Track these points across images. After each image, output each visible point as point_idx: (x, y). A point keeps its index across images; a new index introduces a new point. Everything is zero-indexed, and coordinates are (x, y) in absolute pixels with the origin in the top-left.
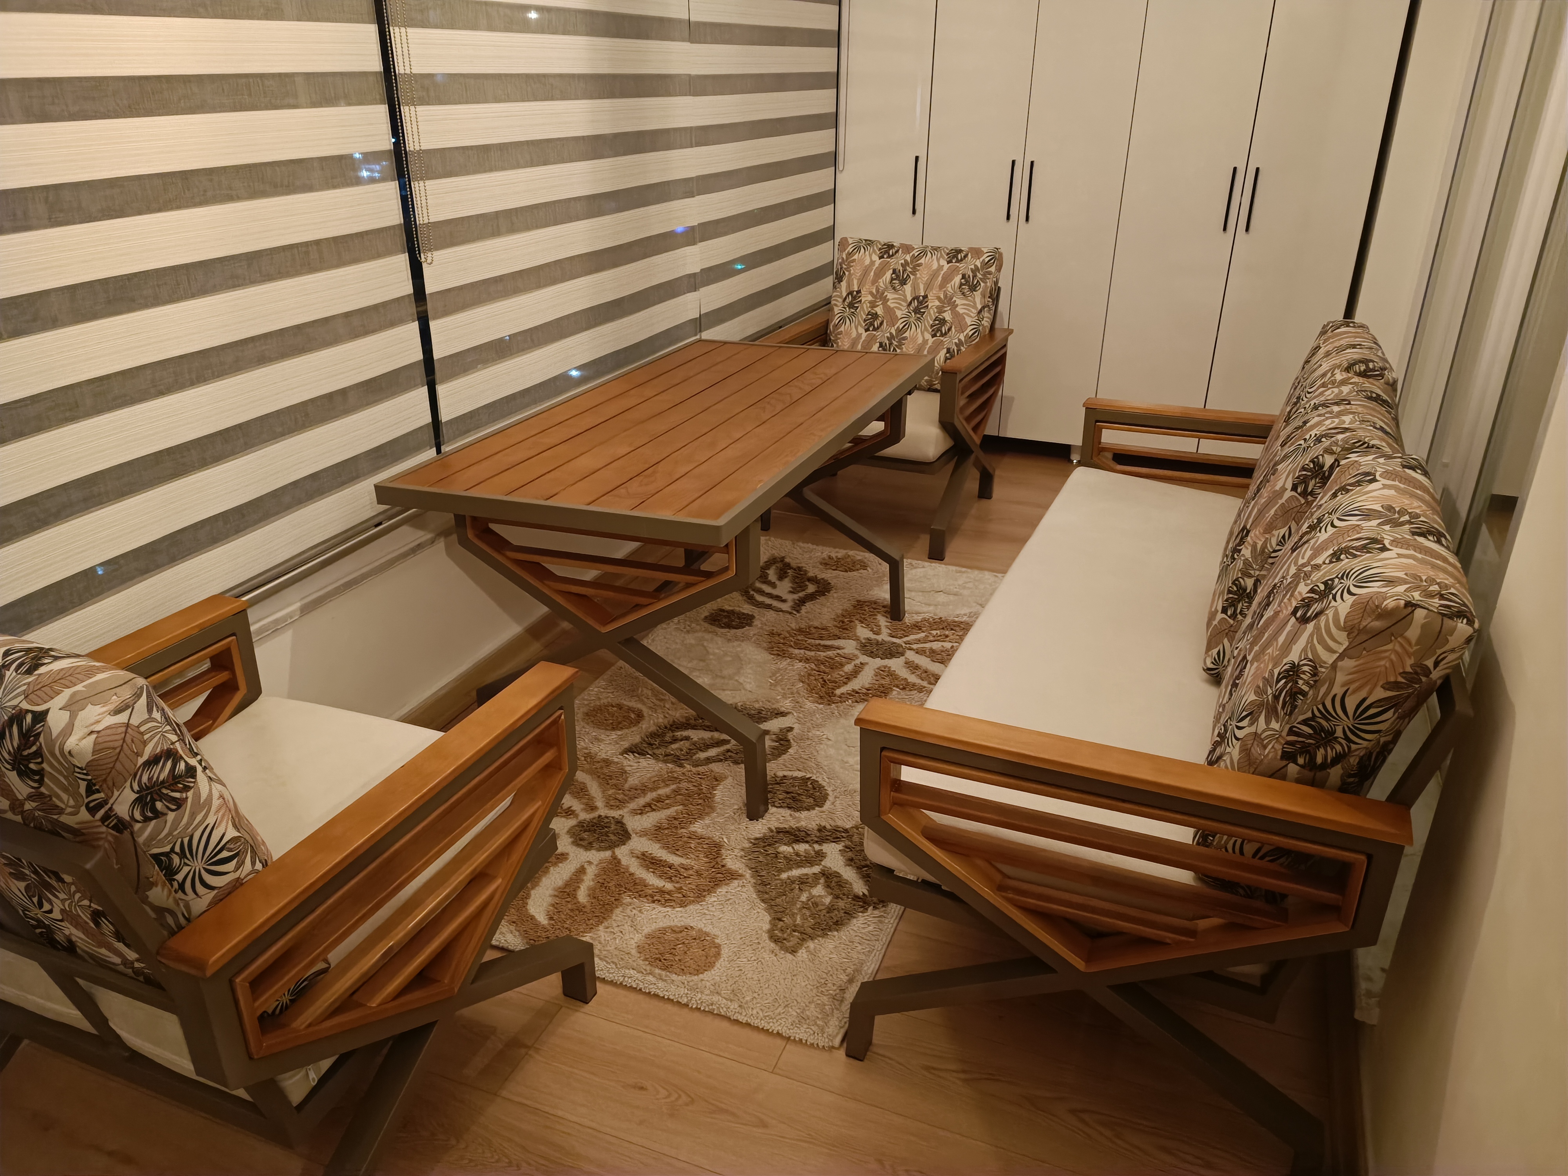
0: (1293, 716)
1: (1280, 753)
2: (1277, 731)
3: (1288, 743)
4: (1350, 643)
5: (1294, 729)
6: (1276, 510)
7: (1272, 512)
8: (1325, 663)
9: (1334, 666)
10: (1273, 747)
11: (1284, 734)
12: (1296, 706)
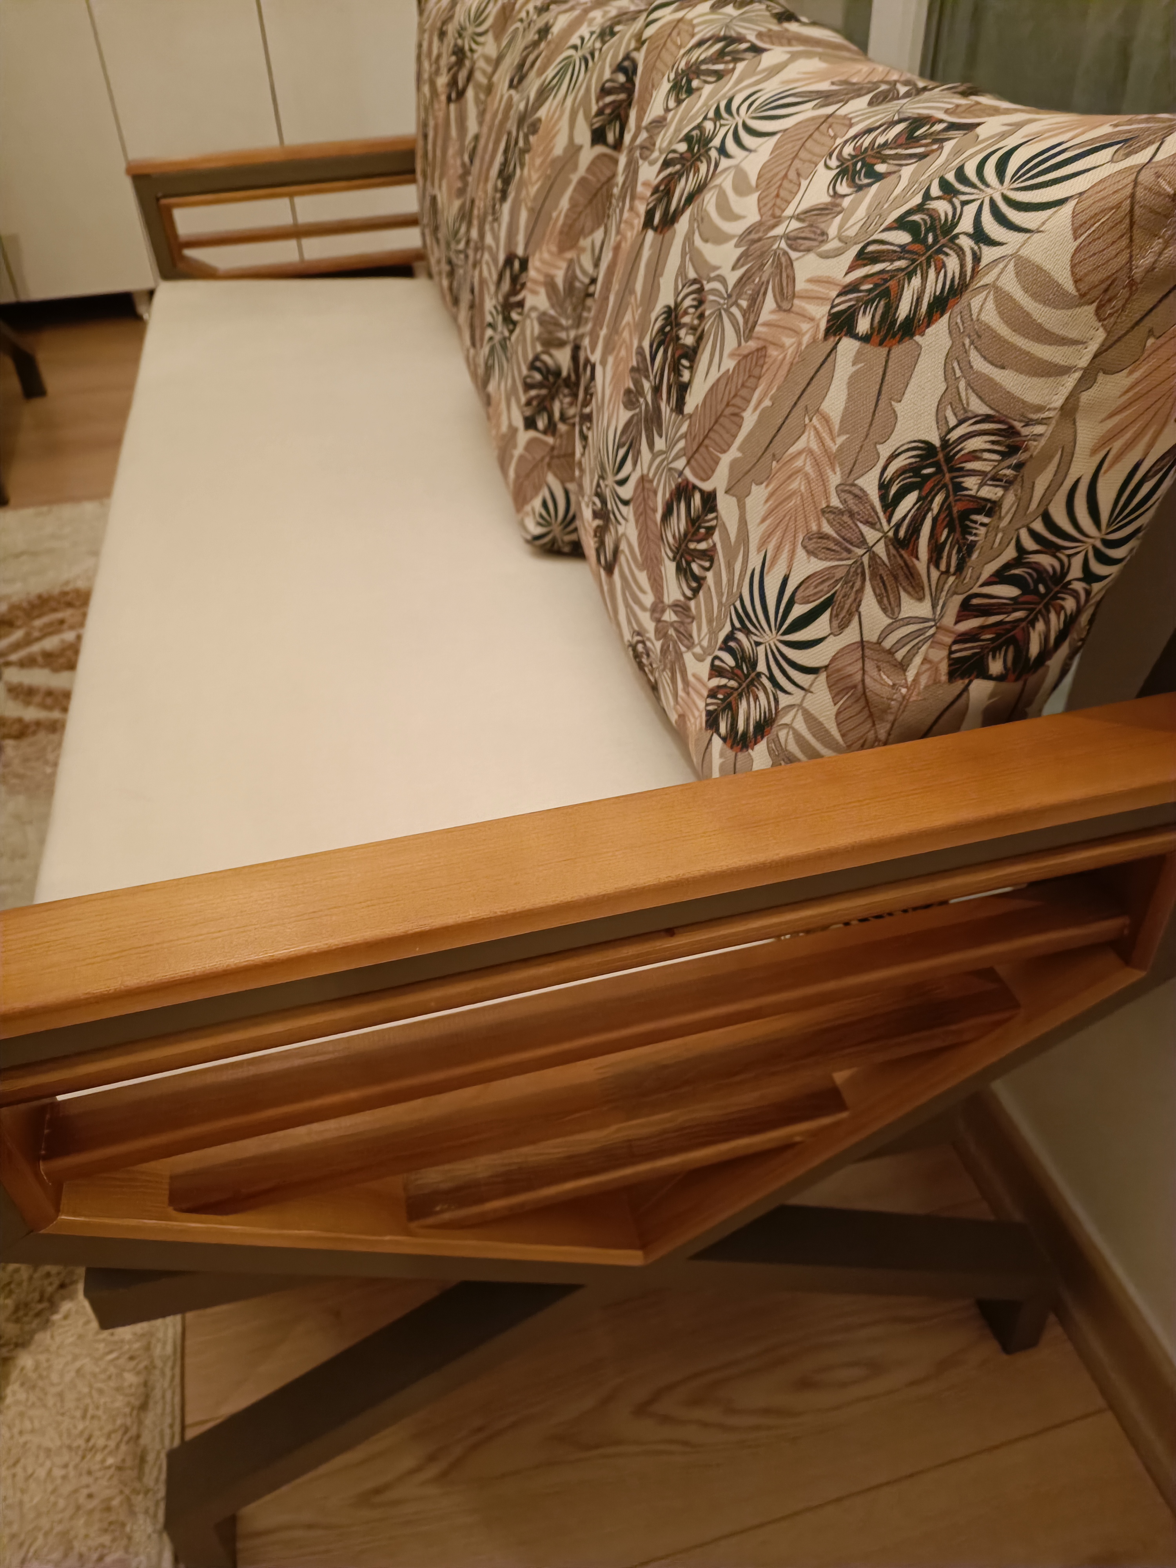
0: (969, 573)
1: (944, 667)
2: (926, 620)
3: (963, 638)
4: (1109, 333)
5: (975, 601)
6: (572, 199)
7: (564, 203)
8: (1040, 409)
9: (1069, 410)
10: (925, 660)
11: (949, 619)
12: (971, 547)
